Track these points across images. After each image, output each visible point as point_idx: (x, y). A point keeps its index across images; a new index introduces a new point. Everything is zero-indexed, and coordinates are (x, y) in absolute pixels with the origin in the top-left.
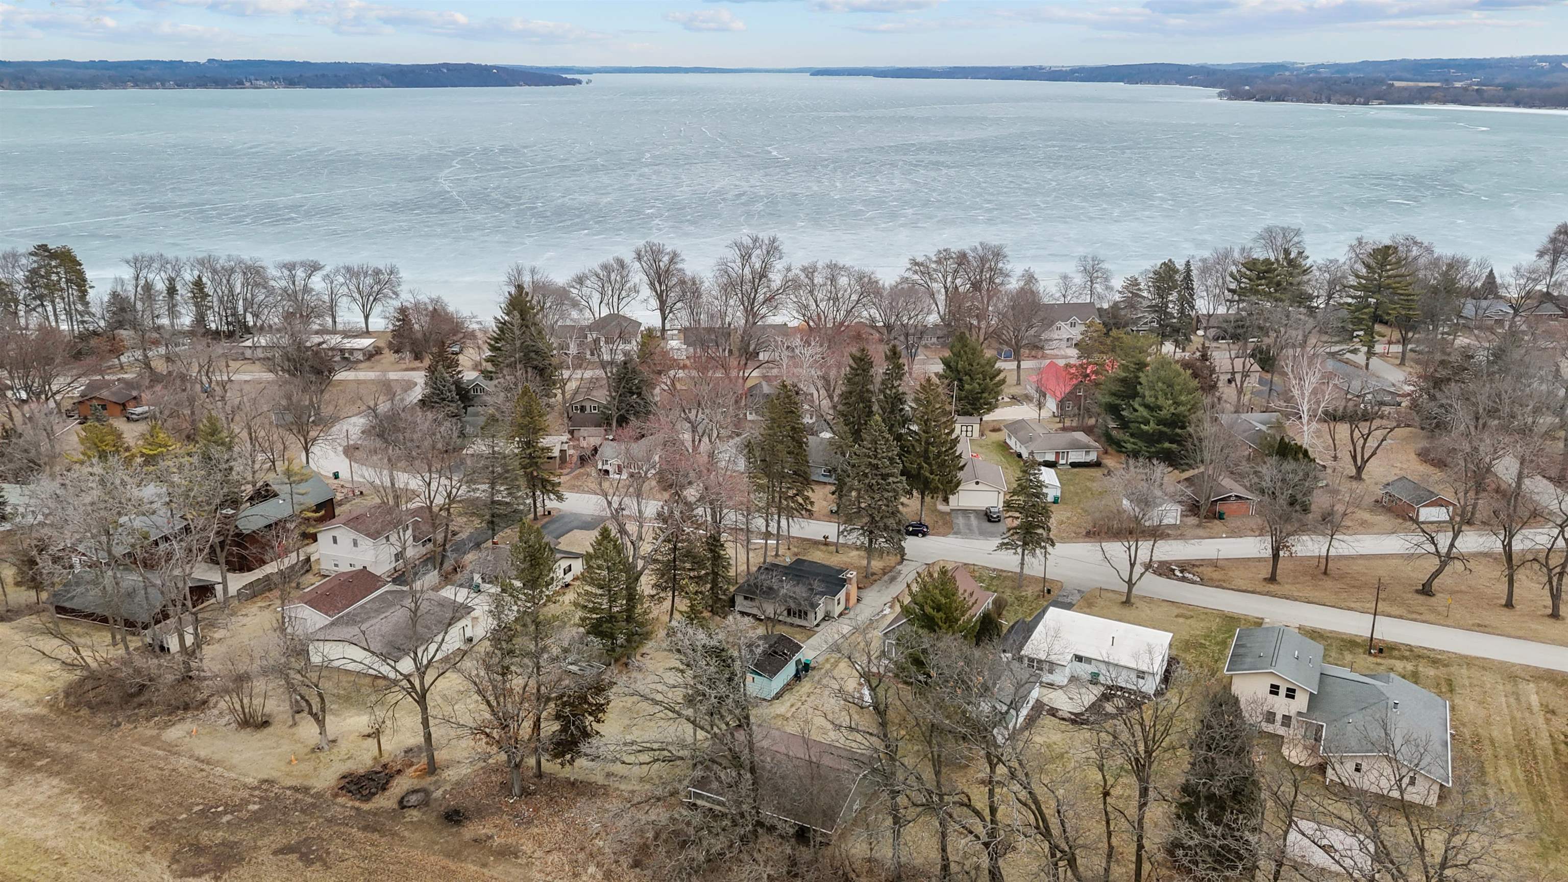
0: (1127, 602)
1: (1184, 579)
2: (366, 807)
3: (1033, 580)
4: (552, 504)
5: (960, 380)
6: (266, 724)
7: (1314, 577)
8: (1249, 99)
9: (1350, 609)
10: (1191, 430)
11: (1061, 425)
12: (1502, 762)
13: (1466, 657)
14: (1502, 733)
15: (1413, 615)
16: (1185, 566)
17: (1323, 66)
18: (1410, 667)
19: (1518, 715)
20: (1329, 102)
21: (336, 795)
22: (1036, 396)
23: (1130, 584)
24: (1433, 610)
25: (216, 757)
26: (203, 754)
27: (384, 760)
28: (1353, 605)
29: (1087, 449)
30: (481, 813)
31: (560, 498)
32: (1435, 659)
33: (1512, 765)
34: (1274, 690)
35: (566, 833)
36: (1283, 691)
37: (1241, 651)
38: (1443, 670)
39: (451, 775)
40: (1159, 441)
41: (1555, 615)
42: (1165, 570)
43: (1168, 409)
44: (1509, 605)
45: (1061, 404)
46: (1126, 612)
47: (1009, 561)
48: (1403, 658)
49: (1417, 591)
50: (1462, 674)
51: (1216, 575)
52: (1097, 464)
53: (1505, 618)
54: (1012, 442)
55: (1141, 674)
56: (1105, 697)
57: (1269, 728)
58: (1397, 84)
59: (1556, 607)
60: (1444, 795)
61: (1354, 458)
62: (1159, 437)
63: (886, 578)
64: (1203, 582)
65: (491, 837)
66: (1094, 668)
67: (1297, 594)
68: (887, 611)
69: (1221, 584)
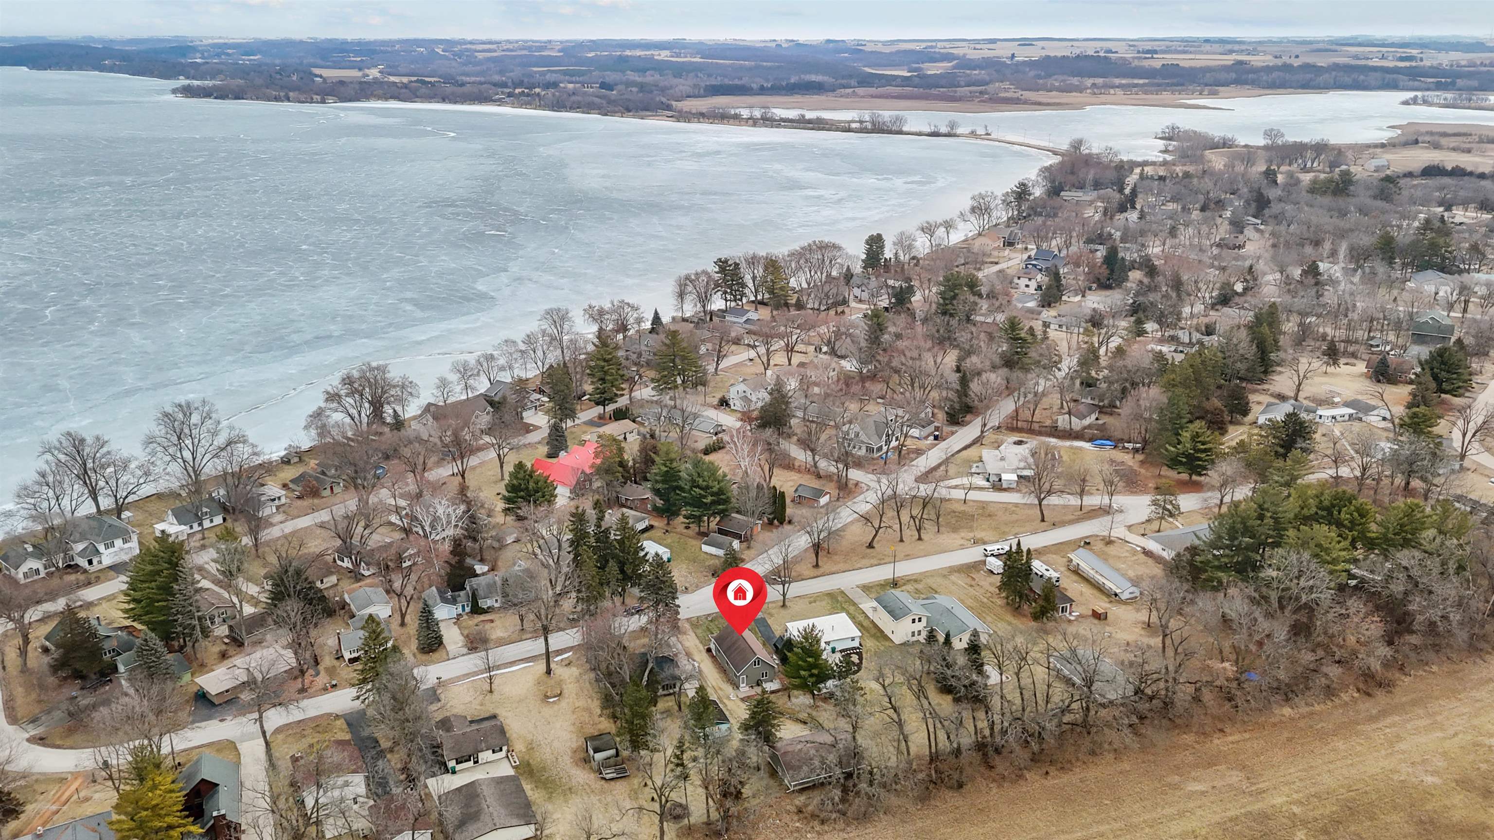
0: (784, 605)
1: (787, 582)
5: (533, 496)
12: (983, 615)
15: (881, 561)
16: (777, 573)
23: (784, 595)
24: (884, 556)
28: (859, 565)
34: (913, 621)
36: (917, 620)
37: (889, 609)
41: (920, 539)
42: (771, 580)
44: (902, 541)
48: (905, 584)
49: (868, 547)
50: (929, 583)
51: (793, 574)
52: (652, 527)
53: (907, 548)
55: (853, 639)
57: (915, 639)
58: (324, 73)
59: (919, 535)
64: (796, 580)
66: (832, 645)
67: (834, 569)
68: (696, 664)
69: (801, 577)
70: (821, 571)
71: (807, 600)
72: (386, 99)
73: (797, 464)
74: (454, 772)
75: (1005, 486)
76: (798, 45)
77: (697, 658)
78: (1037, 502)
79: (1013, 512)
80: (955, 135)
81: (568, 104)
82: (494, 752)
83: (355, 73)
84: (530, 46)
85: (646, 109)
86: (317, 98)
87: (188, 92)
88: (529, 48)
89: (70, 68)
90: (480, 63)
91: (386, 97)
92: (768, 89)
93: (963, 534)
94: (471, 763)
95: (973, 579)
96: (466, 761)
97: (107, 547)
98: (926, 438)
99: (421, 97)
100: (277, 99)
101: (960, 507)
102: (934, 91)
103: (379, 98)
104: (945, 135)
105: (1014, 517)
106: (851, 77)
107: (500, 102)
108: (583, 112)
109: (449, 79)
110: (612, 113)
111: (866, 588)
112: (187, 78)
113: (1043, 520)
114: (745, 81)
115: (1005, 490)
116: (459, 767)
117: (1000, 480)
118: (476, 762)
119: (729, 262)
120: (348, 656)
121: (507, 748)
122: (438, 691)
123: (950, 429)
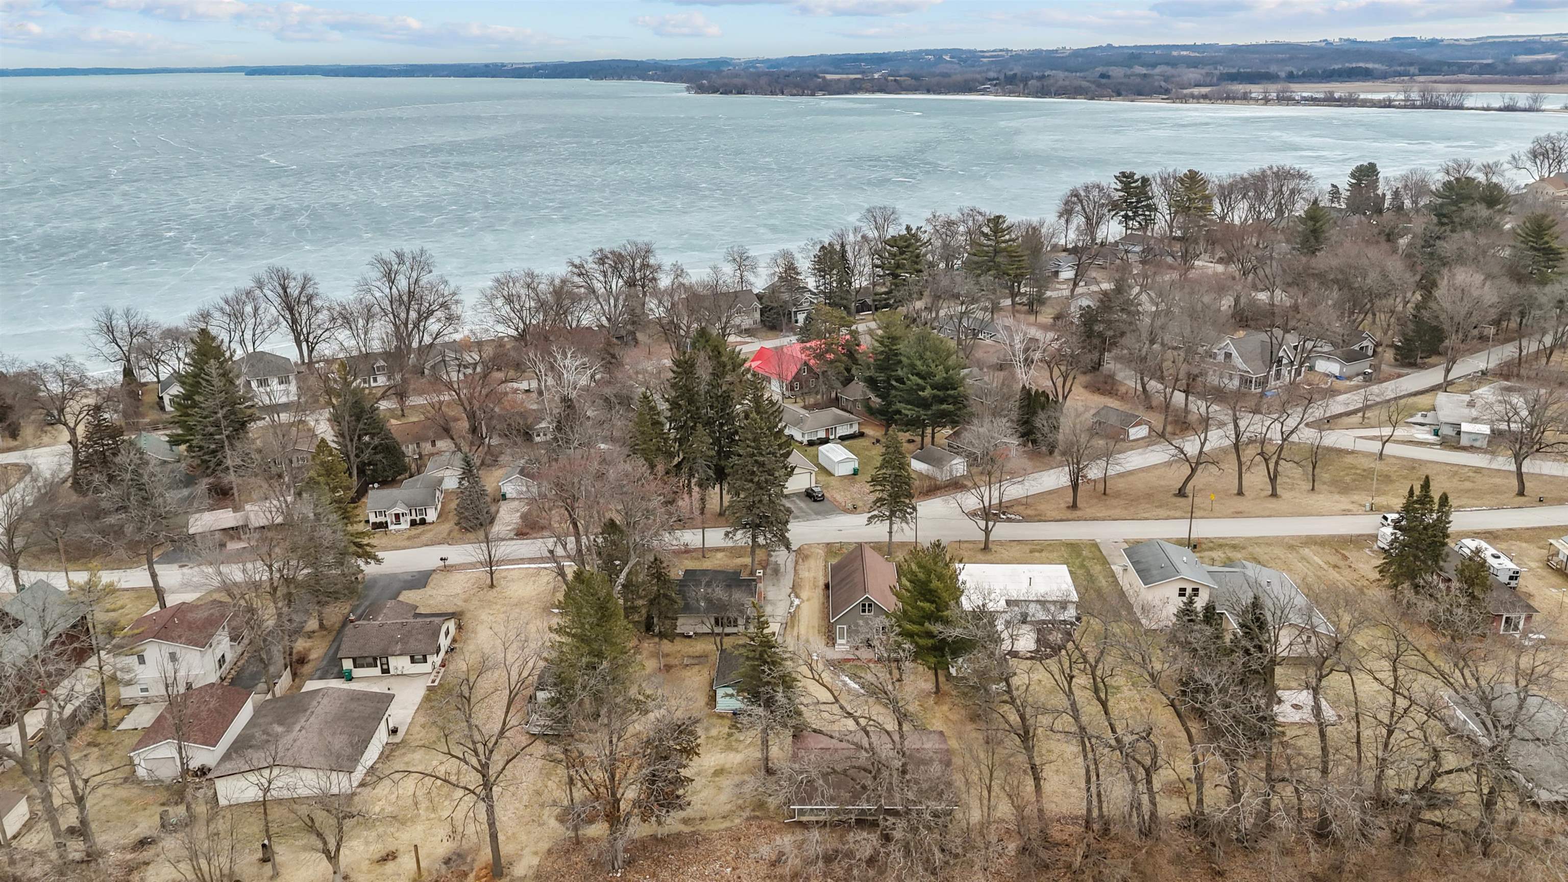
0: (986, 548)
1: (1010, 520)
4: (370, 569)
7: (1098, 498)
9: (1146, 519)
15: (1189, 515)
16: (1003, 509)
17: (758, 61)
18: (1221, 554)
19: (1319, 574)
20: (783, 94)
23: (987, 531)
24: (1200, 508)
27: (427, 879)
28: (1146, 515)
29: (850, 422)
31: (378, 561)
32: (1231, 545)
34: (1182, 592)
38: (1245, 551)
40: (932, 405)
41: (1274, 495)
42: (990, 515)
43: (940, 374)
44: (1240, 493)
46: (990, 557)
48: (1212, 548)
49: (1175, 495)
50: (1259, 552)
51: (1030, 512)
52: (861, 435)
53: (1246, 504)
55: (1064, 605)
56: (1044, 632)
58: (829, 77)
59: (1274, 489)
63: (769, 571)
64: (1026, 519)
66: (1020, 608)
67: (1100, 515)
68: (797, 602)
69: (1039, 518)
70: (1078, 513)
71: (1027, 548)
72: (873, 92)
73: (1123, 389)
74: (351, 677)
75: (1464, 441)
76: (1354, 42)
77: (805, 594)
78: (1513, 468)
79: (1468, 479)
80: (1538, 110)
82: (413, 661)
83: (857, 76)
85: (1140, 94)
86: (808, 92)
87: (701, 90)
89: (620, 78)
90: (984, 64)
91: (873, 90)
92: (1298, 77)
93: (1356, 498)
94: (377, 671)
95: (1345, 558)
96: (369, 666)
98: (1350, 377)
99: (905, 90)
102: (1522, 77)
104: (1525, 110)
105: (1468, 485)
106: (1411, 64)
107: (985, 92)
108: (1069, 97)
110: (1100, 97)
113: (1521, 493)
114: (1273, 69)
115: (1464, 449)
116: (358, 672)
117: (1459, 433)
118: (386, 671)
119: (1136, 177)
120: (373, 519)
121: (437, 659)
122: (434, 576)
123: (1398, 370)
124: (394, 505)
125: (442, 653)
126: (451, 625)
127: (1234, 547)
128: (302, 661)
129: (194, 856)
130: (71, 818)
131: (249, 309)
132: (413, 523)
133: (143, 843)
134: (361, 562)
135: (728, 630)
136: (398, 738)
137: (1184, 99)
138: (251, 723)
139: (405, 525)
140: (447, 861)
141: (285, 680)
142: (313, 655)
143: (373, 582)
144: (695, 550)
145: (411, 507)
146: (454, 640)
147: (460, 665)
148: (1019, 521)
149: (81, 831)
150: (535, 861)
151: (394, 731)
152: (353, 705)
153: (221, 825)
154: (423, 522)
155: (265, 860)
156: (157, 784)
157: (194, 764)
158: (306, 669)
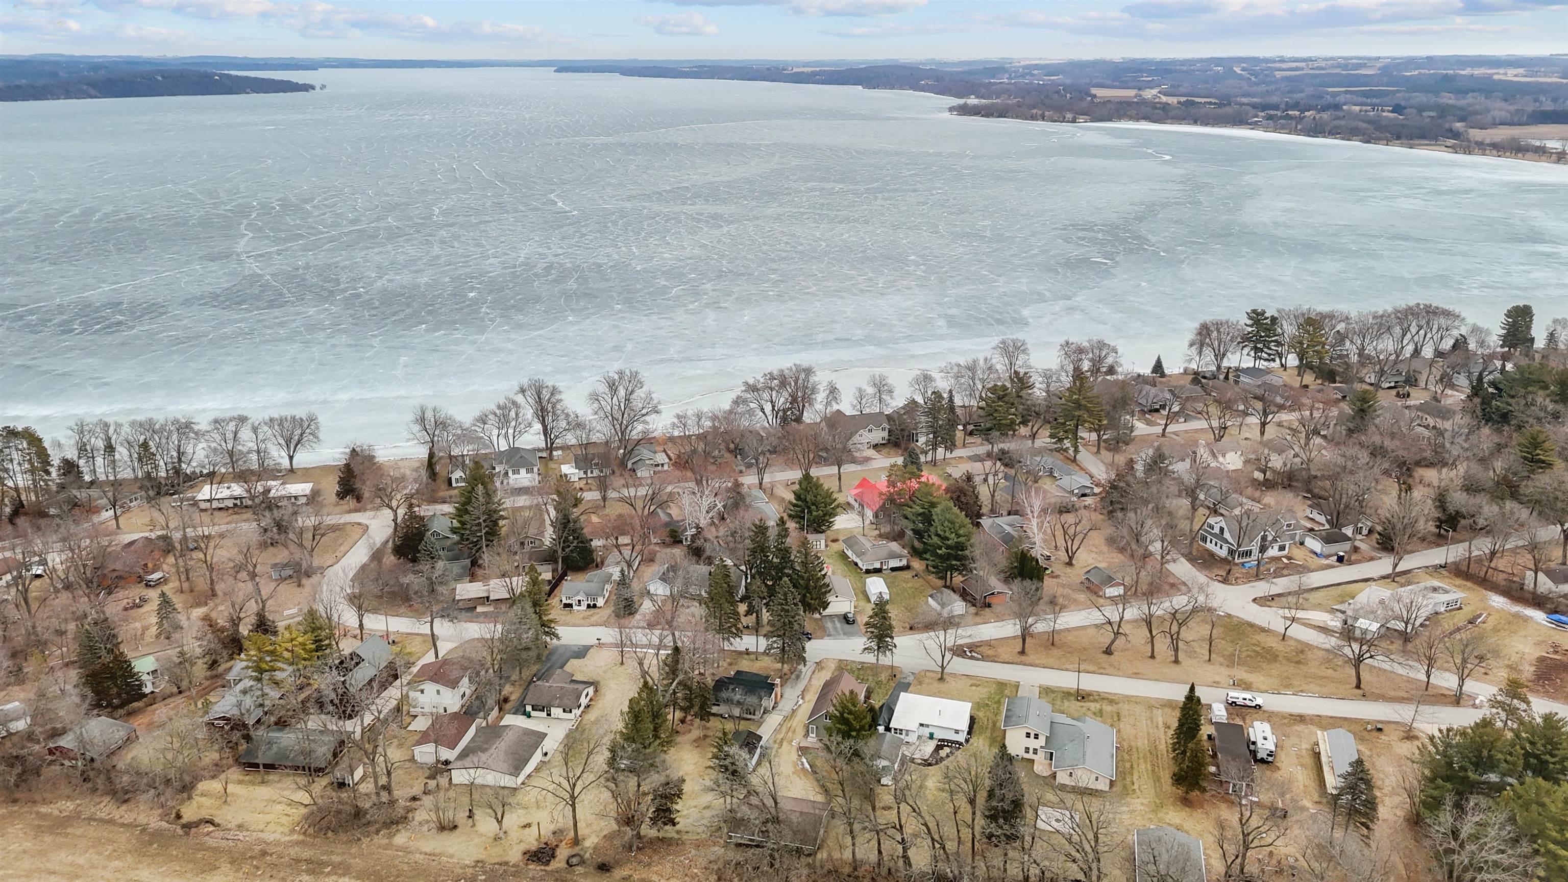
0: (942, 678)
1: (972, 658)
2: (549, 868)
3: (884, 667)
5: (809, 508)
6: (455, 827)
7: (1046, 647)
8: (976, 114)
9: (1067, 670)
10: (967, 552)
11: (877, 532)
12: (1142, 761)
13: (1127, 696)
14: (1142, 743)
15: (1100, 670)
16: (973, 647)
18: (1098, 706)
19: (1151, 731)
20: (1043, 119)
21: (527, 864)
22: (856, 505)
23: (943, 667)
24: (1112, 665)
25: (437, 851)
26: (428, 850)
27: (543, 840)
28: (1070, 666)
29: (900, 557)
30: (619, 863)
31: (558, 638)
32: (1111, 700)
33: (1145, 762)
34: (1028, 735)
35: (673, 868)
36: (1032, 736)
37: (1010, 713)
38: (1115, 706)
39: (588, 843)
40: (948, 559)
41: (1175, 662)
42: (959, 651)
43: (953, 539)
44: (1152, 657)
45: (876, 516)
46: (942, 686)
47: (870, 658)
48: (1095, 701)
49: (1104, 653)
50: (1124, 708)
51: (991, 652)
52: (907, 567)
53: (1148, 666)
54: (849, 553)
55: (957, 732)
56: (939, 748)
57: (1026, 756)
58: (1100, 93)
59: (1176, 656)
60: (1112, 784)
61: (1067, 551)
62: (947, 557)
63: (793, 676)
64: (984, 658)
65: (631, 876)
66: (930, 730)
67: (1037, 662)
68: (801, 702)
69: (993, 659)
70: (1023, 658)
71: (969, 683)
74: (529, 716)
75: (1357, 634)
77: (807, 696)
81: (1328, 129)
82: (564, 711)
83: (1131, 93)
84: (1346, 64)
85: (1423, 137)
86: (1069, 116)
87: (964, 110)
88: (1345, 67)
89: (893, 88)
91: (1137, 118)
94: (544, 714)
96: (541, 709)
97: (514, 473)
98: (1327, 557)
99: (1173, 118)
100: (1033, 118)
101: (1273, 643)
103: (1131, 118)
107: (1254, 126)
108: (1343, 139)
109: (1225, 101)
111: (1046, 691)
112: (977, 97)
113: (1358, 686)
115: (1356, 640)
116: (533, 713)
117: (1354, 625)
118: (549, 715)
119: (1267, 315)
120: (564, 601)
121: (577, 712)
122: (591, 650)
123: (1374, 554)
124: (577, 594)
125: (582, 708)
126: (591, 690)
127: (1111, 702)
128: (506, 700)
129: (437, 809)
130: (383, 780)
131: (513, 414)
132: (589, 606)
133: (414, 799)
134: (548, 639)
135: (749, 716)
136: (546, 759)
137: (1467, 147)
138: (473, 740)
139: (584, 607)
140: (554, 833)
141: (495, 713)
142: (513, 697)
143: (556, 649)
144: (753, 653)
145: (587, 595)
146: (591, 700)
147: (592, 716)
148: (978, 659)
149: (387, 788)
150: (596, 841)
151: (546, 754)
152: (525, 738)
153: (452, 794)
154: (595, 606)
155: (470, 817)
156: (421, 766)
157: (443, 759)
158: (508, 706)
